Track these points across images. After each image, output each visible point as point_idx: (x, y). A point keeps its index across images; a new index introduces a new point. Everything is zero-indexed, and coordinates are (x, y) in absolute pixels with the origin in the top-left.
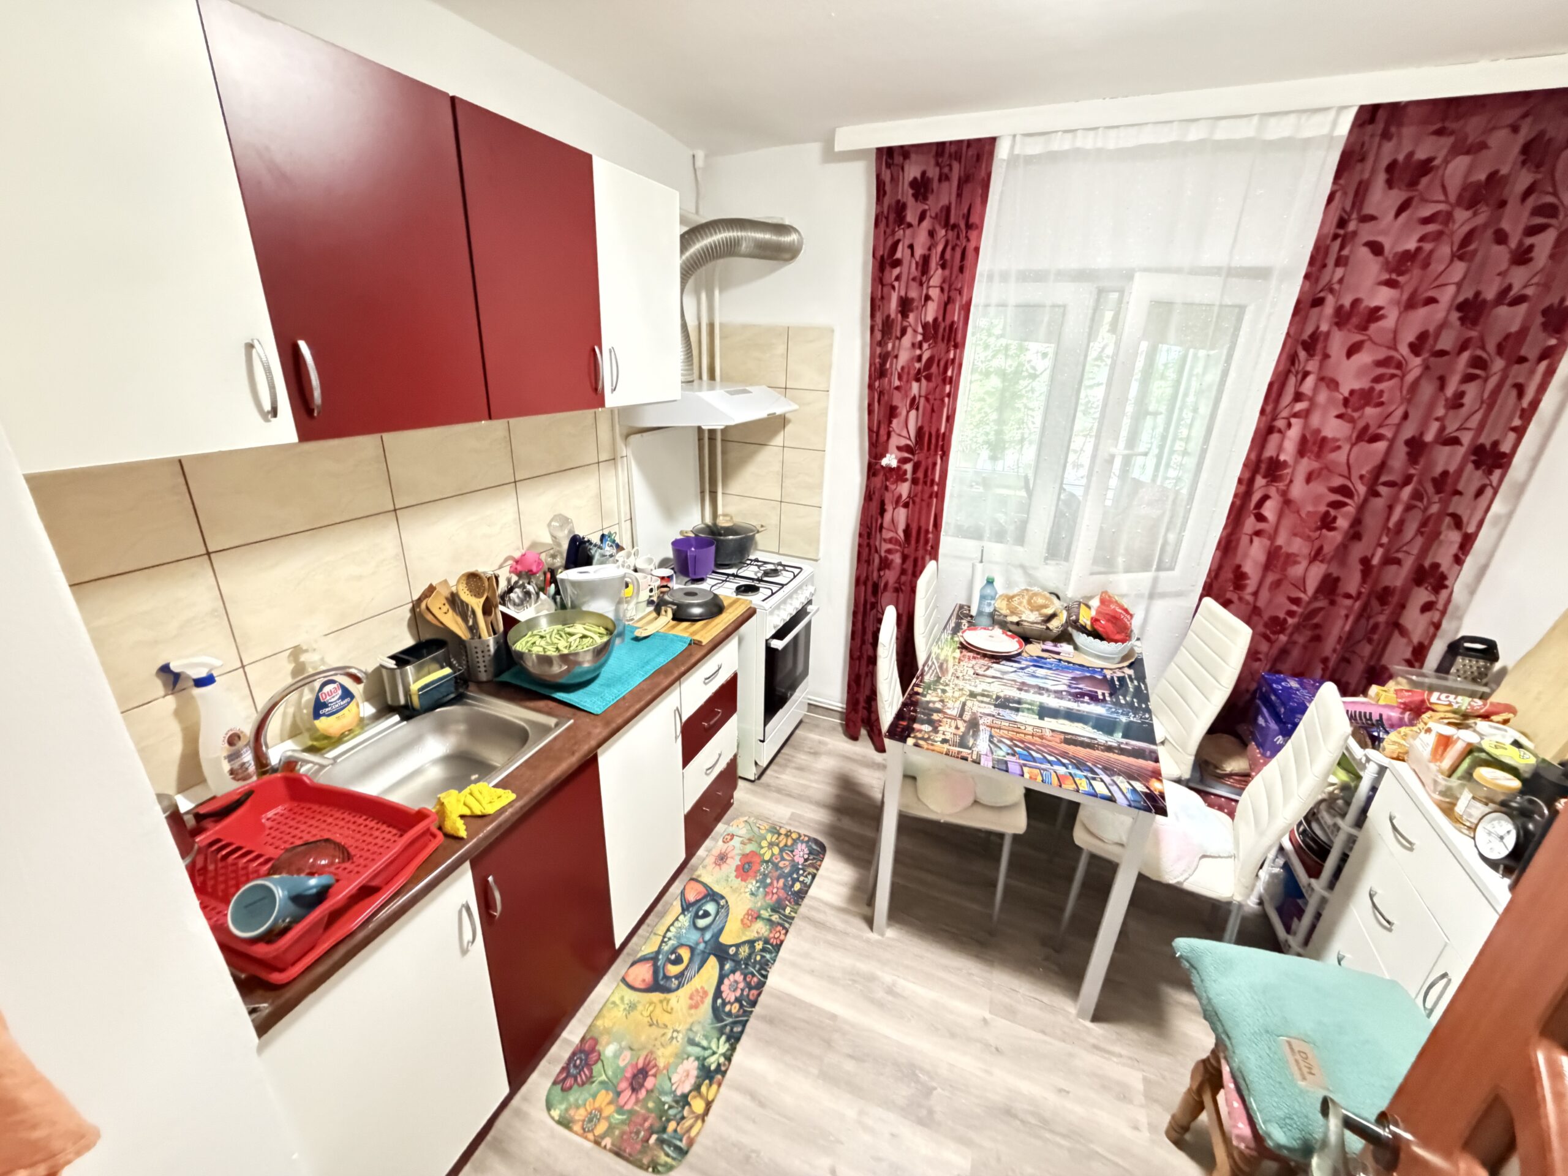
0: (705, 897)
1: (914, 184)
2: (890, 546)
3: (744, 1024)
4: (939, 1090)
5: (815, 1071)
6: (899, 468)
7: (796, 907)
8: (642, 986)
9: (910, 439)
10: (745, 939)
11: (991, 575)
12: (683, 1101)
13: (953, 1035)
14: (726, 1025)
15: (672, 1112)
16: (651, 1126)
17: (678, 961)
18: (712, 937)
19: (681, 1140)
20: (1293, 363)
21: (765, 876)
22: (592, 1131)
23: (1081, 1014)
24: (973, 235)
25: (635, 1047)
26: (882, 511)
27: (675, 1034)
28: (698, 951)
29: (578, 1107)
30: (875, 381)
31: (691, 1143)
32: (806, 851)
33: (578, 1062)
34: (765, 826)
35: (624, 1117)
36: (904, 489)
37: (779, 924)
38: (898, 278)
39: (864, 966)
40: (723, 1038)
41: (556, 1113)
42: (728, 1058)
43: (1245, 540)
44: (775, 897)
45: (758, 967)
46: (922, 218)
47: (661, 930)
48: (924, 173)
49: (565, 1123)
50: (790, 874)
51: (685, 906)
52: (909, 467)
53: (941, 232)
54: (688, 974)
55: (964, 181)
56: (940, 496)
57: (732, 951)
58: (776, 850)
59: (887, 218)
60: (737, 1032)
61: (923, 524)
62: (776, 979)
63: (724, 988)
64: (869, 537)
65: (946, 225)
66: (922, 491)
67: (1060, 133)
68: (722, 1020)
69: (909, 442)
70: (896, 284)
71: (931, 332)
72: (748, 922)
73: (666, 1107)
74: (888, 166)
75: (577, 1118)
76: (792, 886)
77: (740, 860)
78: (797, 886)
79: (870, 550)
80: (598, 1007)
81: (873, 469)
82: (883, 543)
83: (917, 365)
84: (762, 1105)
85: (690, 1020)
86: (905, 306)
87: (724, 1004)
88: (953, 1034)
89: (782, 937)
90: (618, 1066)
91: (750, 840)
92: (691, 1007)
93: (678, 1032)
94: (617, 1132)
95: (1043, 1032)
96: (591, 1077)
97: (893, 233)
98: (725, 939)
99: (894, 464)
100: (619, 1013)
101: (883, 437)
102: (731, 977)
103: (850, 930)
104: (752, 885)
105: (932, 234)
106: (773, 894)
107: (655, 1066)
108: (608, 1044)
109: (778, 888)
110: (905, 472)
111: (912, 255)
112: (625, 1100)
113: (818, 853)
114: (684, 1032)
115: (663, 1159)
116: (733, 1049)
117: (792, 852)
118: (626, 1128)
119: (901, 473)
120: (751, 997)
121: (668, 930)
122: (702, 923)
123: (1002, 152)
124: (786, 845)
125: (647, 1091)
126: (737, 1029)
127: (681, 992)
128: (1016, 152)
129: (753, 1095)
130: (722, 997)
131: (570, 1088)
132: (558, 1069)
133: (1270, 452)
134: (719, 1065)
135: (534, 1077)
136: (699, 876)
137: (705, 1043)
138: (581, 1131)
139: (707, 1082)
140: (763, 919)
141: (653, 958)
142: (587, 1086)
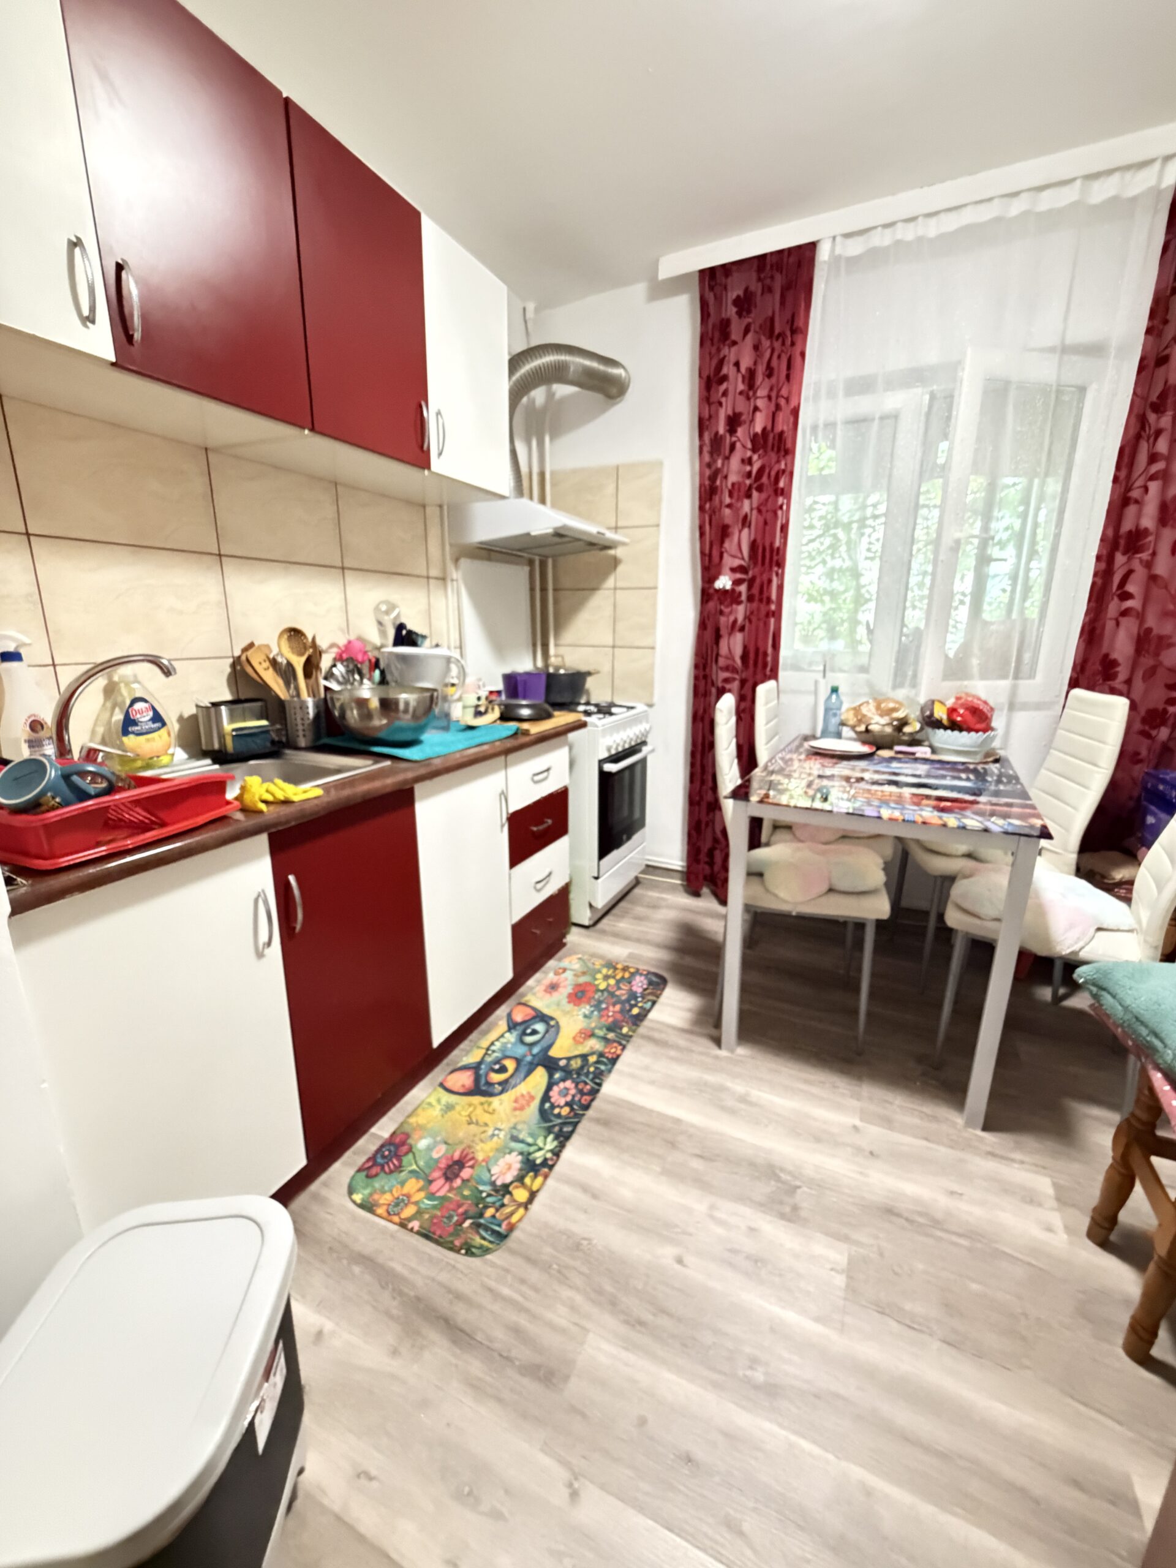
0: (534, 1018)
1: (737, 302)
2: (726, 675)
3: (575, 1125)
4: (805, 1189)
5: (658, 1169)
6: (733, 590)
7: (634, 1027)
8: (461, 1091)
9: (743, 559)
10: (577, 1053)
11: (835, 684)
12: (506, 1189)
13: (818, 1140)
14: (554, 1126)
15: (489, 1200)
16: (466, 1212)
17: (503, 1069)
18: (541, 1051)
19: (499, 1225)
20: (1143, 428)
21: (600, 1002)
22: (398, 1214)
23: (969, 1124)
24: (798, 338)
25: (450, 1141)
26: (718, 637)
27: (496, 1132)
28: (523, 1063)
29: (383, 1192)
30: (705, 503)
31: (512, 1228)
32: (645, 982)
33: (387, 1153)
34: (598, 964)
35: (436, 1203)
36: (740, 612)
37: (614, 1041)
38: (725, 394)
39: (711, 1078)
40: (551, 1137)
41: (358, 1198)
42: (557, 1154)
43: (1110, 625)
44: (611, 1019)
45: (591, 1076)
46: (747, 331)
47: (485, 1043)
48: (746, 290)
49: (368, 1206)
50: (628, 1001)
51: (511, 1025)
52: (743, 588)
53: (766, 343)
54: (513, 1082)
55: (786, 289)
56: (777, 614)
57: (562, 1063)
58: (612, 982)
59: (712, 340)
60: (567, 1132)
61: (760, 644)
62: (609, 1087)
63: (551, 1094)
64: (704, 668)
65: (771, 335)
66: (758, 609)
67: (880, 228)
68: (551, 1121)
69: (742, 563)
70: (723, 400)
71: (759, 442)
72: (581, 1040)
73: (484, 1195)
74: (711, 288)
75: (382, 1201)
76: (630, 1010)
77: (573, 989)
78: (635, 1011)
79: (706, 683)
80: (410, 1109)
81: (707, 594)
82: (720, 672)
83: (748, 482)
84: (595, 1196)
85: (513, 1120)
86: (734, 422)
87: (553, 1107)
88: (820, 1137)
89: (619, 1052)
90: (431, 1158)
91: (584, 973)
92: (515, 1109)
93: (500, 1130)
94: (427, 1216)
95: (926, 1139)
96: (400, 1166)
97: (719, 350)
98: (554, 1053)
99: (729, 586)
100: (436, 1112)
101: (716, 559)
102: (562, 1085)
103: (694, 1048)
104: (586, 1009)
105: (756, 348)
106: (609, 1016)
107: (473, 1158)
108: (421, 1138)
109: (614, 1012)
110: (740, 594)
111: (738, 370)
112: (438, 1187)
113: (658, 984)
114: (507, 1130)
115: (478, 1241)
116: (562, 1146)
117: (630, 983)
118: (439, 1213)
119: (736, 595)
120: (583, 1102)
121: (492, 1044)
122: (529, 1039)
123: (823, 254)
124: (623, 978)
125: (463, 1181)
126: (567, 1129)
127: (504, 1096)
128: (838, 251)
129: (585, 1189)
130: (550, 1102)
131: (376, 1175)
132: (363, 1159)
133: (1127, 526)
134: (546, 1160)
135: (337, 1166)
136: (529, 1001)
137: (530, 1140)
138: (385, 1214)
139: (531, 1174)
140: (598, 1037)
141: (476, 1068)
142: (395, 1175)
